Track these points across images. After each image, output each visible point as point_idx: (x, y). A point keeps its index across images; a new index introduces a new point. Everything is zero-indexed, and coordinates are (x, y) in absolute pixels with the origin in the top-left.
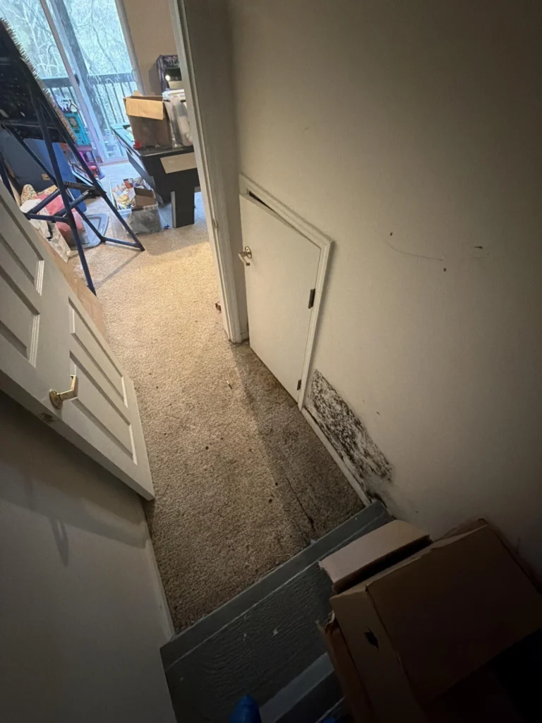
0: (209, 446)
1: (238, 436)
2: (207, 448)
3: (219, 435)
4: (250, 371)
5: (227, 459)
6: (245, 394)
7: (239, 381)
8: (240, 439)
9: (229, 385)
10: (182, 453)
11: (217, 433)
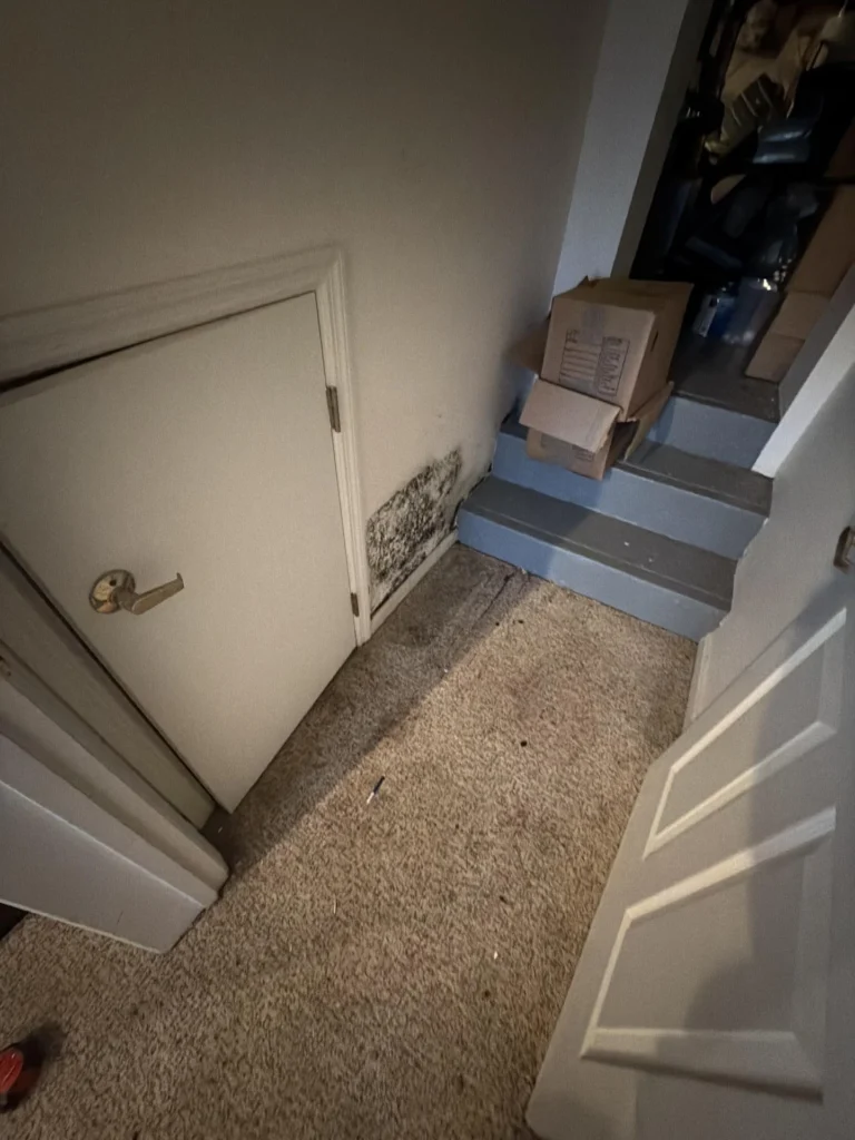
0: (518, 742)
1: (471, 707)
2: (524, 744)
3: (490, 739)
4: (316, 766)
5: (515, 701)
6: (381, 744)
7: (355, 775)
8: (472, 701)
9: (376, 790)
10: (564, 781)
11: (489, 744)
